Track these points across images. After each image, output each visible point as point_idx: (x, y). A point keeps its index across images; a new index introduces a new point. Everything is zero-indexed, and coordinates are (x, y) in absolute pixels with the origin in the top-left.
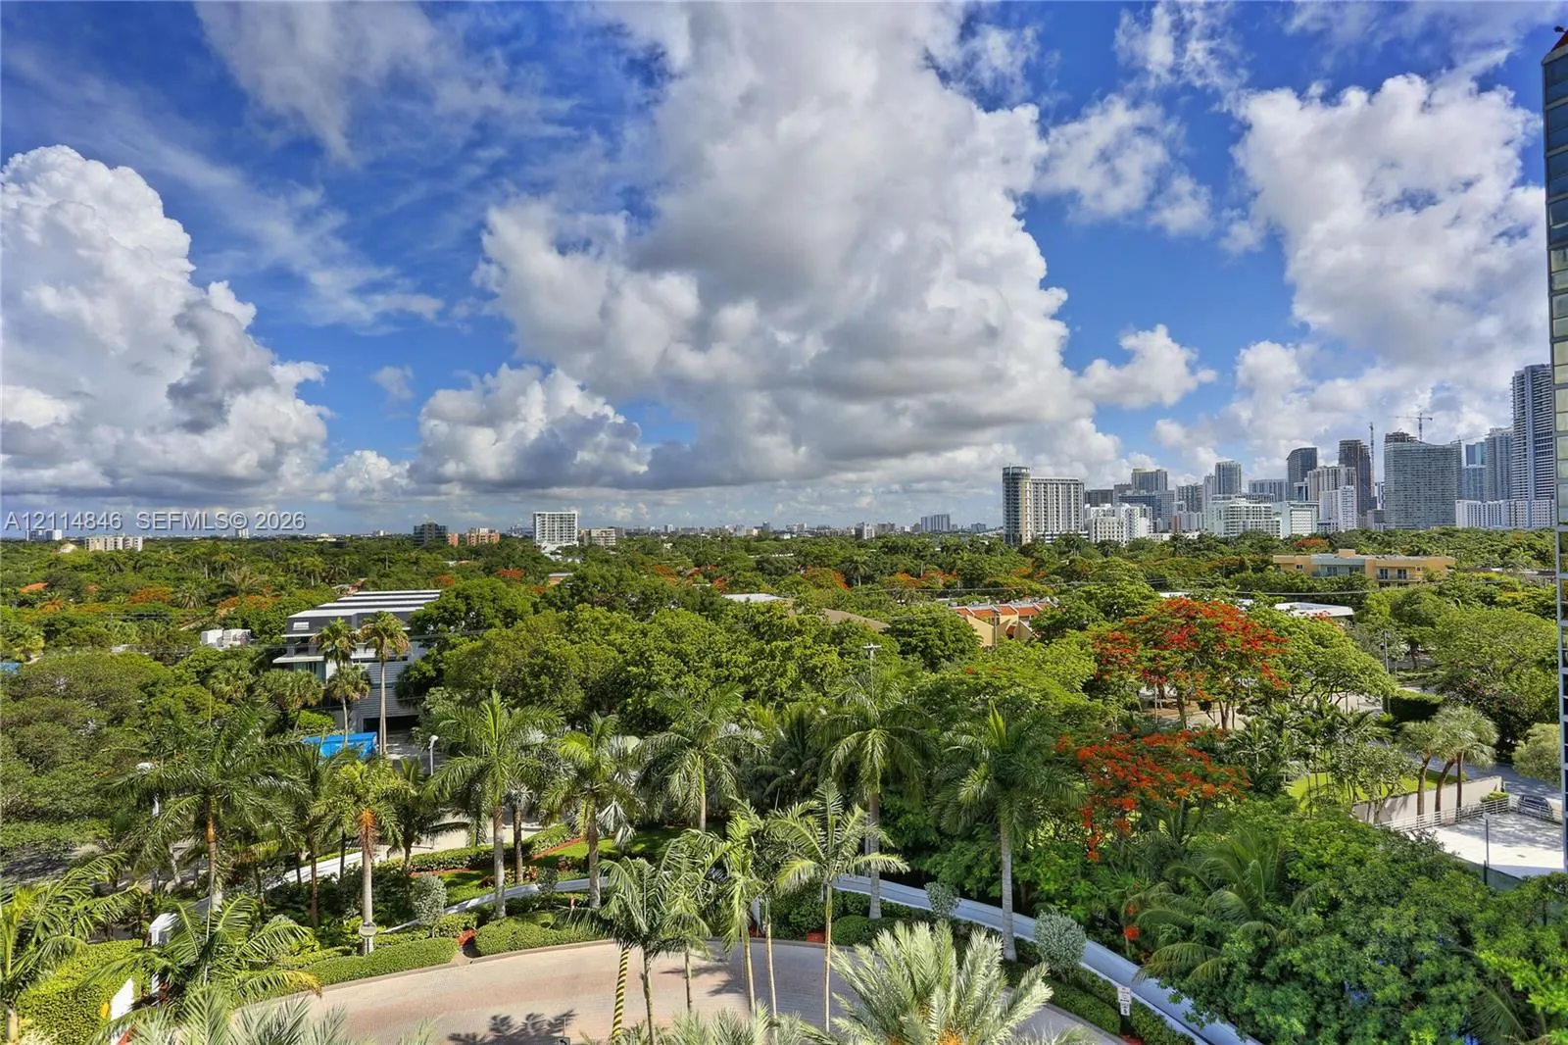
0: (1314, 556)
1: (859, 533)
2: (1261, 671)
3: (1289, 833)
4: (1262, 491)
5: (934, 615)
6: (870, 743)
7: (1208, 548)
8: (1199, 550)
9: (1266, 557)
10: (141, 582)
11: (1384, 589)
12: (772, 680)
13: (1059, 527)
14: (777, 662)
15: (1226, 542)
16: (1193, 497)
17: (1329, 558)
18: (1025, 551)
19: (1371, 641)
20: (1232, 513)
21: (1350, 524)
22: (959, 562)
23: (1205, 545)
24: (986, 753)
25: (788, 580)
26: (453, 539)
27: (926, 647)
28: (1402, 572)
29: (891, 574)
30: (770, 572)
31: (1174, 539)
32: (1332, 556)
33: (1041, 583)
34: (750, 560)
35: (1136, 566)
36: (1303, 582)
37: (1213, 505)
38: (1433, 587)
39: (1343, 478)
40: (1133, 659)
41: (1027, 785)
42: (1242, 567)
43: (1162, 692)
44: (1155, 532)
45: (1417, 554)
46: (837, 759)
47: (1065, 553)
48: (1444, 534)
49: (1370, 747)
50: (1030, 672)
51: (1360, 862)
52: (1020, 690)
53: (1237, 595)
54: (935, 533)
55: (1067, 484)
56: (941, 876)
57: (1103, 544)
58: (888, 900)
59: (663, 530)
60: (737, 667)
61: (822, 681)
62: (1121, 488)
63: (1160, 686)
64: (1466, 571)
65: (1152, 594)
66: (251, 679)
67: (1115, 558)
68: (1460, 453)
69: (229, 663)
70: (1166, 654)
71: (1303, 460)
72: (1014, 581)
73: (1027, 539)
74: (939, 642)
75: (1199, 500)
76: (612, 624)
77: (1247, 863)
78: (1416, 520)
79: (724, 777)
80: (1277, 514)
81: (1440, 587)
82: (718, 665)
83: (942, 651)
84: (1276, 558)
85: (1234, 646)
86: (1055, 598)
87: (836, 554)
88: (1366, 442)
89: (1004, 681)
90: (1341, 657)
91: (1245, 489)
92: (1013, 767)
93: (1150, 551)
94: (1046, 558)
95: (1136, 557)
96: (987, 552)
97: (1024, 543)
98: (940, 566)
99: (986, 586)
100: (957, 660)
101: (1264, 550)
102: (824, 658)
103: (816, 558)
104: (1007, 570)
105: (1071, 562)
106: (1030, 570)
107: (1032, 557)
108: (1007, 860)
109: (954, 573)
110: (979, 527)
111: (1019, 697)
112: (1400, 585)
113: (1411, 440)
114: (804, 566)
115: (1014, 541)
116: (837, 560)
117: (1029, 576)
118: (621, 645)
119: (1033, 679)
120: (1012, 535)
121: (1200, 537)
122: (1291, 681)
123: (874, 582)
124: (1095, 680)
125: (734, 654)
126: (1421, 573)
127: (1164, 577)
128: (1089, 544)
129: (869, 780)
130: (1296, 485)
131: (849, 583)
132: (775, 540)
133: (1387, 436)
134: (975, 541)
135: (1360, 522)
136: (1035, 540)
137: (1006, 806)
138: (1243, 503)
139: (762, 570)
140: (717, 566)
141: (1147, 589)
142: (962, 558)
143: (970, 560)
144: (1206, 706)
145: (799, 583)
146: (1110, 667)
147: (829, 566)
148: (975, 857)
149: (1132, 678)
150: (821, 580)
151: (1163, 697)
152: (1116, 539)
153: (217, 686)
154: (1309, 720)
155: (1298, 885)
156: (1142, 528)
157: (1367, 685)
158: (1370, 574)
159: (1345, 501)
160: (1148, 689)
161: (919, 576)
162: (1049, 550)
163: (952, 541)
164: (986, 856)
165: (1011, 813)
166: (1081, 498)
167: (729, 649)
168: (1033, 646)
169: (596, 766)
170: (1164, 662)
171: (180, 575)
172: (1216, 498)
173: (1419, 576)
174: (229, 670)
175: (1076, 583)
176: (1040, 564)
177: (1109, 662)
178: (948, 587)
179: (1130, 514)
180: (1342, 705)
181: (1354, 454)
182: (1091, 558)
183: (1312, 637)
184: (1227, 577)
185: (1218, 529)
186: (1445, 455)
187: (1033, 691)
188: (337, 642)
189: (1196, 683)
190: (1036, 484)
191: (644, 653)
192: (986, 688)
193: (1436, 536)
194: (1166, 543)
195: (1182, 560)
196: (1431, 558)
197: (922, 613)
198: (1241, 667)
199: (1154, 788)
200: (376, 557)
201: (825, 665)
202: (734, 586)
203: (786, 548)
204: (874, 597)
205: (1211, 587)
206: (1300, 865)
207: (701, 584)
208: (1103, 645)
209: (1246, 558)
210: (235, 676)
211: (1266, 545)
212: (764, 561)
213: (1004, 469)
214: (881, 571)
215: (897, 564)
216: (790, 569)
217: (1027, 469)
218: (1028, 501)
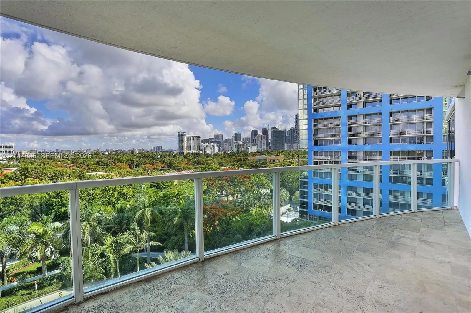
0: (257, 157)
1: (133, 152)
2: (245, 185)
3: (251, 219)
4: (245, 140)
6: (146, 212)
7: (233, 155)
8: (231, 156)
9: (246, 157)
11: (271, 164)
12: (109, 198)
13: (194, 150)
14: (111, 192)
15: (237, 154)
16: (229, 142)
17: (259, 157)
18: (185, 157)
19: (268, 177)
20: (238, 146)
21: (264, 149)
22: (166, 160)
23: (232, 154)
24: (180, 210)
25: (110, 167)
27: (158, 185)
28: (274, 160)
29: (144, 164)
30: (103, 165)
31: (225, 153)
32: (260, 157)
33: (190, 166)
34: (93, 161)
35: (216, 160)
36: (254, 163)
37: (234, 144)
38: (280, 164)
39: (263, 137)
40: (215, 184)
41: (191, 218)
42: (241, 160)
43: (222, 193)
44: (220, 151)
45: (277, 156)
46: (136, 218)
47: (196, 157)
48: (282, 151)
49: (266, 201)
50: (189, 190)
51: (264, 223)
52: (187, 194)
53: (240, 167)
54: (157, 152)
55: (197, 137)
56: (169, 246)
57: (206, 154)
58: (152, 257)
59: (56, 151)
60: (96, 195)
61: (127, 197)
62: (211, 139)
63: (222, 191)
64: (286, 160)
65: (220, 167)
67: (210, 158)
68: (286, 132)
70: (224, 182)
71: (255, 133)
72: (182, 165)
73: (185, 153)
74: (161, 184)
75: (231, 143)
77: (242, 227)
78: (277, 148)
79: (97, 229)
80: (249, 146)
81: (281, 164)
82: (89, 195)
83: (162, 186)
84: (248, 158)
85: (239, 179)
86: (194, 170)
87: (125, 158)
88: (268, 129)
89: (183, 193)
90: (262, 180)
91: (242, 140)
92: (188, 213)
93: (219, 156)
94: (191, 159)
95: (215, 158)
96: (174, 157)
97: (184, 154)
98: (160, 161)
99: (174, 167)
100: (167, 188)
101: (246, 156)
102: (127, 190)
103: (119, 160)
104: (180, 162)
105: (198, 160)
106: (187, 162)
107: (187, 158)
108: (186, 238)
109: (164, 163)
110: (171, 150)
111: (187, 196)
112: (274, 163)
113: (277, 129)
114: (114, 163)
115: (182, 154)
116: (126, 160)
117: (186, 164)
119: (190, 191)
120: (181, 152)
121: (231, 152)
122: (251, 187)
123: (139, 167)
124: (206, 191)
125: (95, 191)
126: (278, 160)
127: (222, 163)
128: (203, 155)
129: (146, 223)
130: (253, 139)
131: (130, 168)
132: (102, 154)
133: (272, 128)
134: (169, 153)
135: (267, 149)
136: (188, 154)
137: (186, 224)
138: (241, 143)
139: (99, 164)
140: (81, 163)
141: (218, 166)
142: (167, 159)
143: (169, 160)
144: (233, 195)
145: (114, 168)
146: (210, 187)
147: (123, 162)
148: (177, 240)
149: (215, 190)
150: (121, 167)
151: (223, 194)
152: (210, 153)
154: (255, 196)
155: (253, 231)
156: (217, 150)
157: (267, 186)
158: (268, 161)
159: (263, 143)
160: (219, 192)
161: (153, 165)
162: (192, 156)
163: (163, 154)
164: (181, 239)
165: (188, 225)
166: (200, 142)
167: (93, 190)
168: (190, 183)
169: (46, 233)
170: (223, 185)
172: (235, 142)
173: (277, 161)
175: (200, 165)
176: (189, 160)
177: (209, 185)
178: (162, 168)
179: (213, 146)
180: (262, 191)
181: (265, 131)
182: (203, 158)
183: (256, 176)
184: (237, 163)
185: (235, 150)
186: (283, 132)
187: (190, 194)
189: (231, 189)
190: (188, 137)
191: (59, 194)
192: (177, 195)
193: (281, 152)
194: (222, 154)
195: (227, 158)
196: (280, 157)
198: (241, 184)
199: (222, 214)
201: (128, 192)
202: (89, 170)
203: (107, 156)
204: (140, 172)
205: (234, 165)
206: (253, 226)
207: (75, 169)
208: (208, 181)
209: (242, 158)
211: (246, 154)
212: (99, 161)
213: (179, 133)
214: (141, 163)
215: (146, 161)
216: (110, 163)
217: (185, 133)
218: (186, 142)
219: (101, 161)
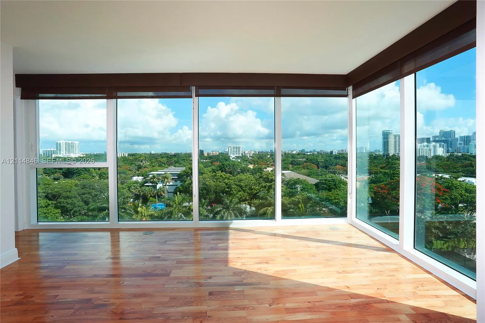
5: (333, 178)
10: (123, 164)
16: (467, 140)
26: (206, 155)
31: (451, 155)
34: (290, 160)
44: (446, 153)
62: (434, 137)
66: (140, 189)
69: (135, 185)
73: (391, 155)
76: (226, 177)
89: (333, 198)
93: (441, 160)
103: (310, 160)
110: (377, 151)
115: (386, 156)
118: (227, 183)
120: (386, 153)
121: (462, 155)
132: (303, 154)
136: (393, 155)
150: (309, 167)
152: (427, 155)
153: (132, 190)
156: (440, 152)
171: (132, 163)
174: (135, 187)
179: (435, 147)
185: (473, 152)
188: (154, 180)
190: (395, 136)
194: (448, 157)
197: (329, 177)
200: (182, 159)
210: (136, 188)
212: (293, 161)
213: (383, 131)
214: (331, 165)
215: (338, 162)
216: (302, 163)
217: (391, 131)
218: (392, 142)
219: (294, 161)
